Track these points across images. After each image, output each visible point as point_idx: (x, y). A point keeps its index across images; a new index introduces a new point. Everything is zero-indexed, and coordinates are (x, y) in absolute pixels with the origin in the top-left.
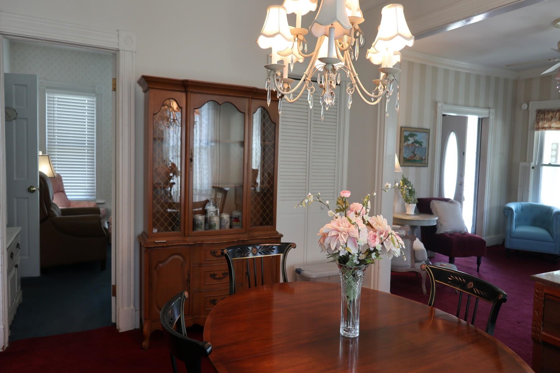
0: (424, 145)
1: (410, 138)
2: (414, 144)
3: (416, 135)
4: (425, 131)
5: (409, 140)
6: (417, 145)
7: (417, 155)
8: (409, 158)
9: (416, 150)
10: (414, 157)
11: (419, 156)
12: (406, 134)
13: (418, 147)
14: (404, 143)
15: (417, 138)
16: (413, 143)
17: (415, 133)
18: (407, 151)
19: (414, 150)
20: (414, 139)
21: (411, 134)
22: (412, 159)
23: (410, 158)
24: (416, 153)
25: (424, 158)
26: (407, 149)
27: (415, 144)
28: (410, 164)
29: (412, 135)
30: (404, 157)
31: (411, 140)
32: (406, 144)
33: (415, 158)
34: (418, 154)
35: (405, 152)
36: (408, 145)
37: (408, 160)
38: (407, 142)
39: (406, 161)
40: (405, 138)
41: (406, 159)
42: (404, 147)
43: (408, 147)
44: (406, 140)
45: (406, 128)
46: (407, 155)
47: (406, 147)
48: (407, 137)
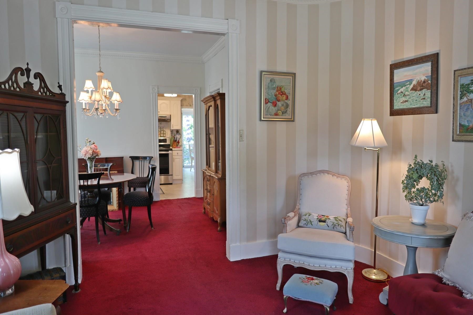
12: (466, 80)
14: (461, 98)
18: (468, 113)
26: (468, 109)
30: (463, 123)
32: (465, 99)
35: (464, 114)
36: (470, 101)
37: (470, 130)
38: (468, 96)
39: (466, 132)
40: (462, 89)
41: (465, 128)
42: (460, 107)
43: (469, 105)
44: (464, 93)
45: (464, 70)
46: (468, 121)
47: (466, 105)
48: (466, 87)
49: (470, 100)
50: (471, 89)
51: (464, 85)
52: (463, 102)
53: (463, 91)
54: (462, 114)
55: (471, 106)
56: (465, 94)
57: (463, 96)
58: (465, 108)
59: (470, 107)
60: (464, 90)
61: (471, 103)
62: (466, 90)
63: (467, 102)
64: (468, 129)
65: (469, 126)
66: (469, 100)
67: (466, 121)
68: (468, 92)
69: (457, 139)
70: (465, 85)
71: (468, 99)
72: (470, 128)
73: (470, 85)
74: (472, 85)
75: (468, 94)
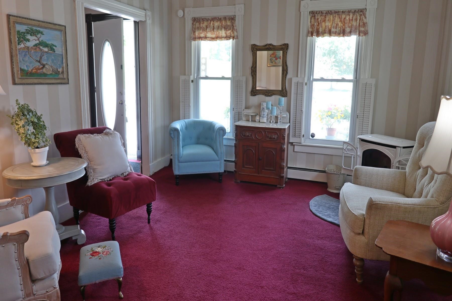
0: (59, 50)
1: (29, 37)
2: (39, 48)
3: (42, 33)
4: (57, 27)
5: (28, 40)
6: (46, 49)
7: (46, 66)
8: (32, 70)
9: (45, 57)
10: (42, 68)
11: (51, 67)
12: (22, 28)
13: (46, 52)
14: (18, 44)
15: (43, 38)
16: (36, 45)
17: (41, 30)
18: (26, 59)
19: (41, 58)
20: (38, 39)
21: (32, 29)
22: (39, 71)
23: (34, 71)
24: (45, 63)
25: (60, 70)
26: (25, 55)
27: (41, 47)
28: (36, 81)
29: (33, 33)
30: (22, 68)
31: (33, 41)
32: (22, 46)
33: (44, 70)
34: (49, 63)
35: (23, 59)
36: (27, 48)
37: (30, 74)
38: (25, 44)
39: (26, 76)
40: (19, 35)
41: (25, 72)
42: (19, 52)
43: (27, 51)
44: (21, 40)
45: (19, 18)
46: (27, 66)
47: (24, 51)
48: (22, 34)
49: (27, 47)
50: (26, 37)
51: (20, 32)
52: (21, 48)
53: (20, 37)
54: (21, 59)
55: (29, 53)
56: (22, 40)
57: (20, 42)
58: (23, 54)
59: (27, 53)
60: (21, 37)
61: (28, 50)
62: (22, 38)
63: (25, 49)
64: (28, 73)
65: (28, 70)
66: (26, 47)
67: (25, 66)
68: (25, 40)
69: (19, 82)
70: (21, 32)
71: (25, 47)
72: (29, 73)
73: (26, 34)
74: (27, 34)
75: (25, 42)
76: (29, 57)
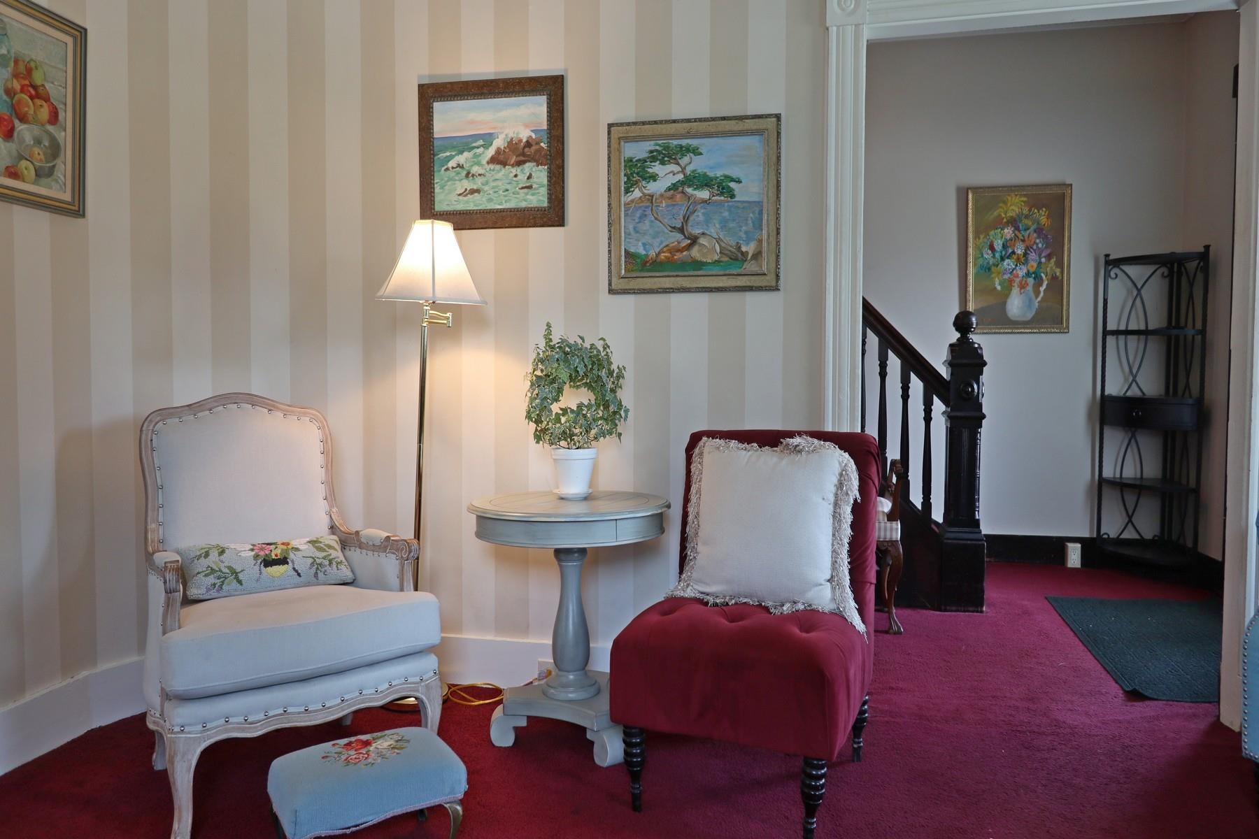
0: (750, 189)
1: (656, 168)
2: (683, 192)
3: (696, 152)
4: (750, 124)
5: (654, 178)
6: (704, 194)
7: (702, 241)
8: (658, 255)
9: (699, 216)
10: (689, 247)
11: (718, 240)
12: (637, 151)
13: (704, 201)
14: (627, 191)
15: (696, 164)
16: (674, 187)
17: (694, 142)
18: (646, 226)
19: (686, 219)
20: (683, 170)
21: (667, 148)
22: (678, 256)
23: (663, 256)
24: (696, 231)
25: (749, 248)
26: (643, 216)
27: (689, 190)
28: (667, 283)
29: (666, 155)
30: (632, 250)
31: (667, 175)
32: (637, 193)
33: (695, 253)
34: (712, 231)
35: (635, 228)
36: (648, 199)
37: (651, 264)
38: (644, 187)
39: (641, 271)
40: (630, 169)
41: (639, 260)
42: (625, 211)
43: (647, 207)
44: (635, 179)
45: (633, 127)
46: (644, 245)
47: (640, 207)
48: (639, 165)
49: (649, 195)
50: (649, 170)
51: (634, 160)
52: (632, 201)
53: (631, 173)
54: (631, 227)
55: (652, 210)
56: (636, 181)
57: (631, 187)
58: (638, 214)
59: (649, 212)
60: (634, 172)
61: (652, 202)
62: (638, 174)
63: (642, 202)
64: (647, 262)
65: (647, 255)
66: (647, 197)
67: (640, 244)
68: (644, 179)
69: (620, 287)
70: (637, 161)
71: (645, 195)
72: (651, 261)
73: (648, 163)
74: (651, 162)
75: (644, 182)
76: (652, 222)
